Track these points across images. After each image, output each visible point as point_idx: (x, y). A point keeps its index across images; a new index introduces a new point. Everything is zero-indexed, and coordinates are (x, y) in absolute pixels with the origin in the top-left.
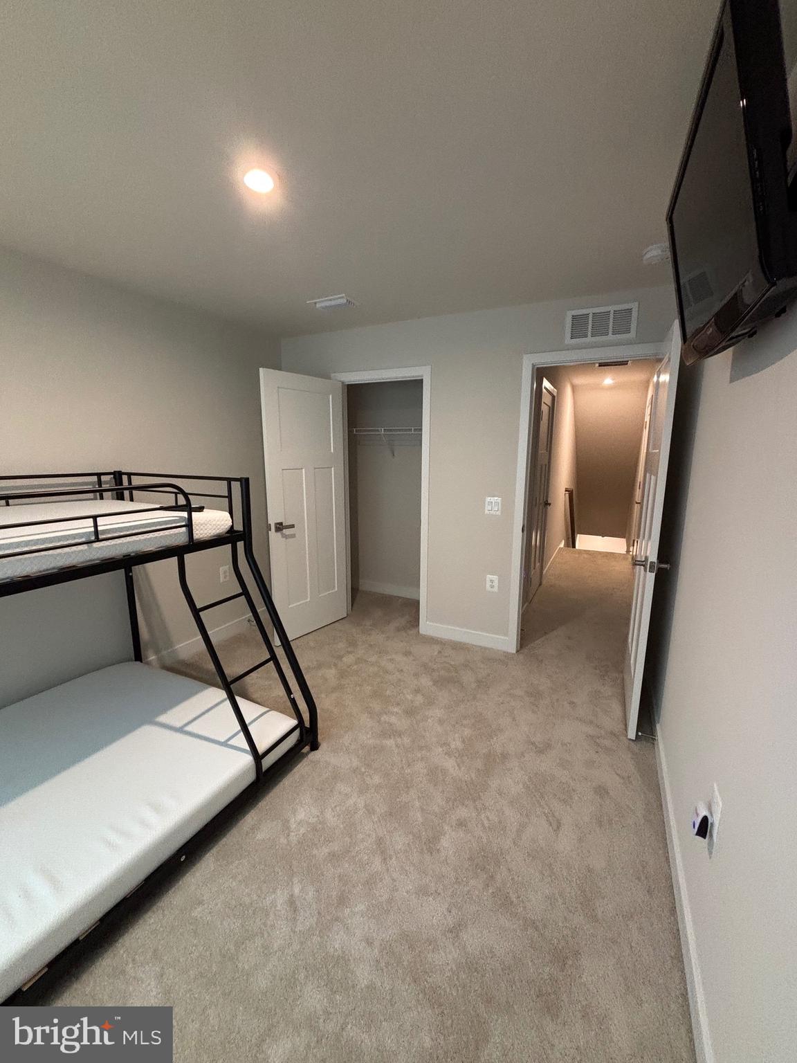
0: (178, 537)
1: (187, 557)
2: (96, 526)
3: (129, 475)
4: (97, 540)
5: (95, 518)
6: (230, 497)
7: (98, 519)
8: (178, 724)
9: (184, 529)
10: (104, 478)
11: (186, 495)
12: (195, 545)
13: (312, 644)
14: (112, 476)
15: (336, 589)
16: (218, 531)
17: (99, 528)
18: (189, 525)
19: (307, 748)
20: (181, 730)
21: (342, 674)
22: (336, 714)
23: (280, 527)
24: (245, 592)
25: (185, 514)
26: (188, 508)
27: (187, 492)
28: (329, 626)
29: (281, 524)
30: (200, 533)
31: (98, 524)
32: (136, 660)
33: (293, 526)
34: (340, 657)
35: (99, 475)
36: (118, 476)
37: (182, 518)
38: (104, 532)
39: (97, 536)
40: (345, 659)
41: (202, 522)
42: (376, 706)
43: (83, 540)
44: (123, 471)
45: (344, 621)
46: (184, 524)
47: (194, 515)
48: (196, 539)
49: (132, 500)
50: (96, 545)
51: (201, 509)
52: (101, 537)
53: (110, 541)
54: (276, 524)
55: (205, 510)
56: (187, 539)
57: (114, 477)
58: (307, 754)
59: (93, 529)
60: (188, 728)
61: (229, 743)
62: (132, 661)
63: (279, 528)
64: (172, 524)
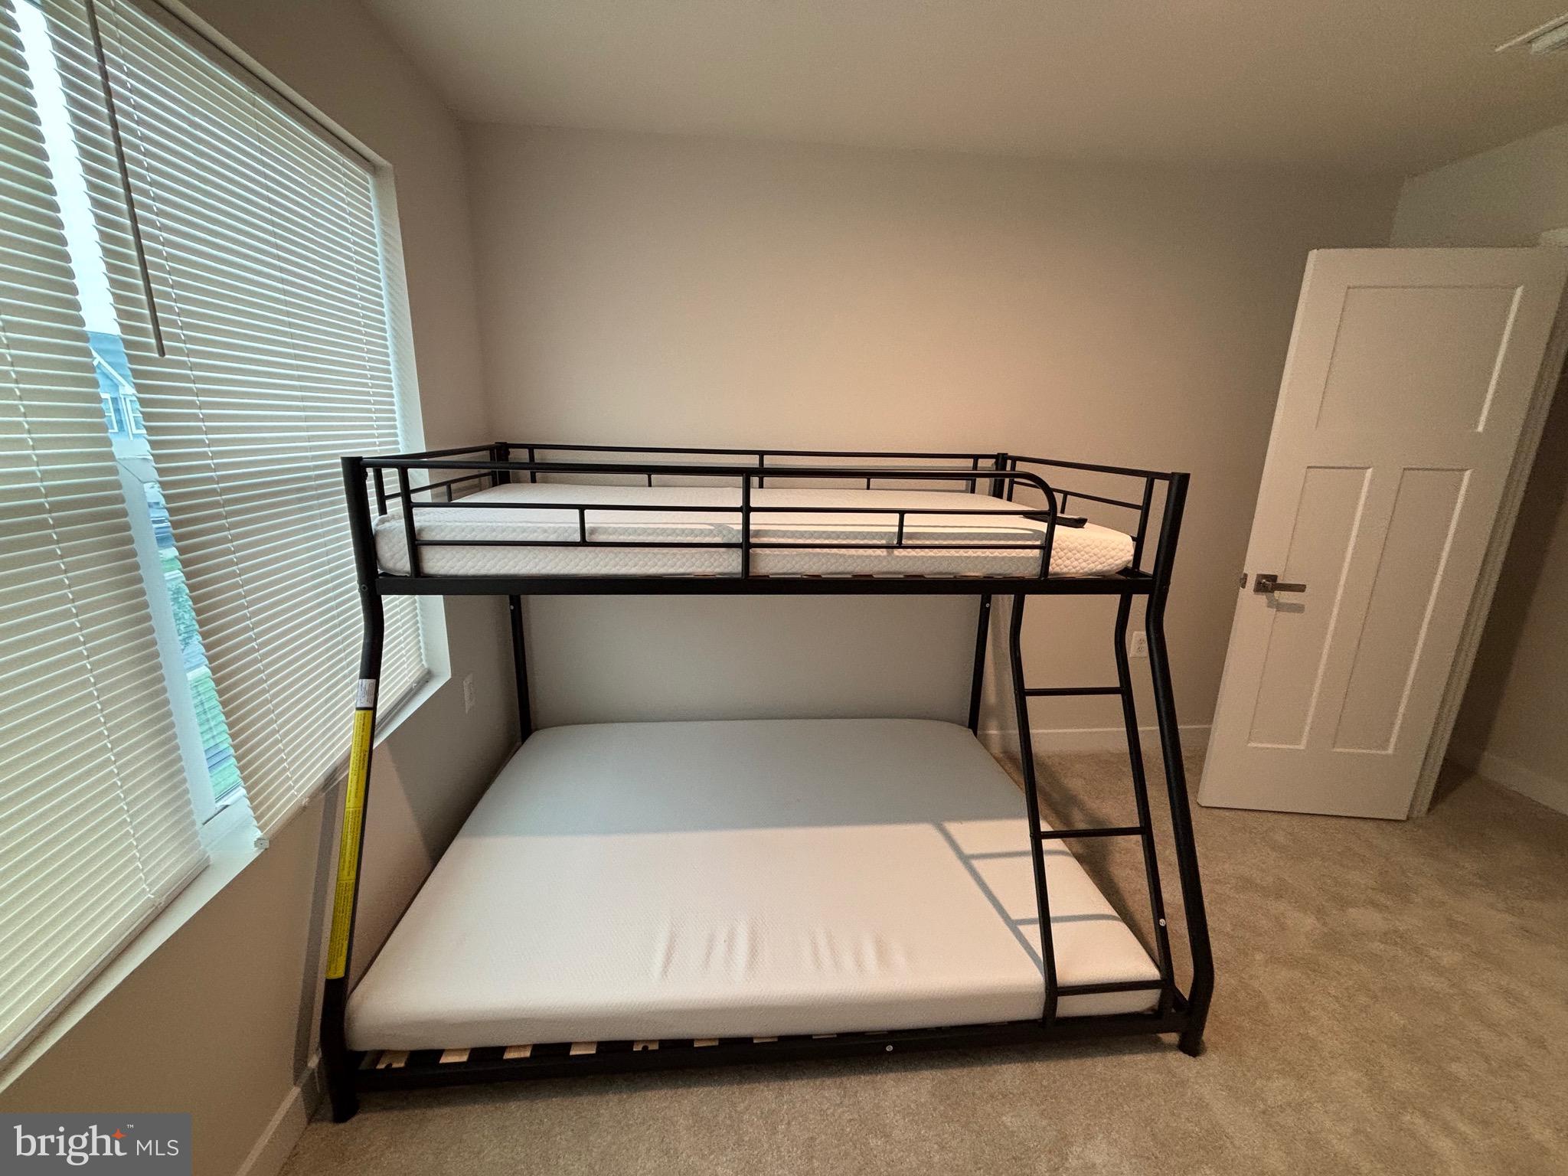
0: (1023, 563)
1: (1030, 600)
2: (901, 525)
3: (1015, 459)
4: (900, 546)
5: (902, 513)
6: (1145, 509)
7: (906, 515)
8: (967, 850)
9: (1037, 552)
10: (981, 463)
11: (1049, 492)
12: (1049, 583)
13: (1280, 838)
14: (994, 460)
15: (1390, 751)
16: (1099, 567)
17: (905, 530)
18: (1047, 547)
19: (1172, 1038)
20: (966, 859)
21: (1332, 942)
22: (1272, 1017)
23: (1268, 584)
24: (1125, 690)
25: (1043, 527)
26: (1052, 517)
27: (1051, 486)
28: (1343, 822)
29: (1273, 578)
30: (1063, 564)
31: (905, 524)
32: (969, 727)
33: (1301, 588)
34: (1344, 903)
35: (976, 458)
36: (1001, 459)
37: (1036, 533)
38: (912, 536)
39: (899, 541)
40: (1352, 912)
41: (1071, 546)
42: (1403, 1077)
43: (884, 542)
44: (1010, 454)
45: (1389, 828)
46: (1038, 543)
47: (1059, 530)
48: (1055, 574)
49: (1010, 499)
50: (897, 552)
51: (1079, 523)
52: (904, 542)
53: (927, 550)
54: (1261, 577)
55: (1087, 525)
56: (1038, 570)
57: (996, 463)
58: (1164, 1048)
59: (896, 529)
60: (976, 863)
61: (1021, 928)
62: (965, 726)
63: (1264, 585)
64: (1018, 540)
